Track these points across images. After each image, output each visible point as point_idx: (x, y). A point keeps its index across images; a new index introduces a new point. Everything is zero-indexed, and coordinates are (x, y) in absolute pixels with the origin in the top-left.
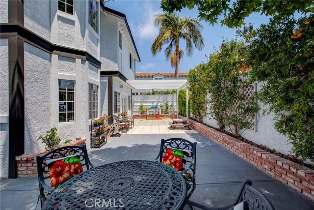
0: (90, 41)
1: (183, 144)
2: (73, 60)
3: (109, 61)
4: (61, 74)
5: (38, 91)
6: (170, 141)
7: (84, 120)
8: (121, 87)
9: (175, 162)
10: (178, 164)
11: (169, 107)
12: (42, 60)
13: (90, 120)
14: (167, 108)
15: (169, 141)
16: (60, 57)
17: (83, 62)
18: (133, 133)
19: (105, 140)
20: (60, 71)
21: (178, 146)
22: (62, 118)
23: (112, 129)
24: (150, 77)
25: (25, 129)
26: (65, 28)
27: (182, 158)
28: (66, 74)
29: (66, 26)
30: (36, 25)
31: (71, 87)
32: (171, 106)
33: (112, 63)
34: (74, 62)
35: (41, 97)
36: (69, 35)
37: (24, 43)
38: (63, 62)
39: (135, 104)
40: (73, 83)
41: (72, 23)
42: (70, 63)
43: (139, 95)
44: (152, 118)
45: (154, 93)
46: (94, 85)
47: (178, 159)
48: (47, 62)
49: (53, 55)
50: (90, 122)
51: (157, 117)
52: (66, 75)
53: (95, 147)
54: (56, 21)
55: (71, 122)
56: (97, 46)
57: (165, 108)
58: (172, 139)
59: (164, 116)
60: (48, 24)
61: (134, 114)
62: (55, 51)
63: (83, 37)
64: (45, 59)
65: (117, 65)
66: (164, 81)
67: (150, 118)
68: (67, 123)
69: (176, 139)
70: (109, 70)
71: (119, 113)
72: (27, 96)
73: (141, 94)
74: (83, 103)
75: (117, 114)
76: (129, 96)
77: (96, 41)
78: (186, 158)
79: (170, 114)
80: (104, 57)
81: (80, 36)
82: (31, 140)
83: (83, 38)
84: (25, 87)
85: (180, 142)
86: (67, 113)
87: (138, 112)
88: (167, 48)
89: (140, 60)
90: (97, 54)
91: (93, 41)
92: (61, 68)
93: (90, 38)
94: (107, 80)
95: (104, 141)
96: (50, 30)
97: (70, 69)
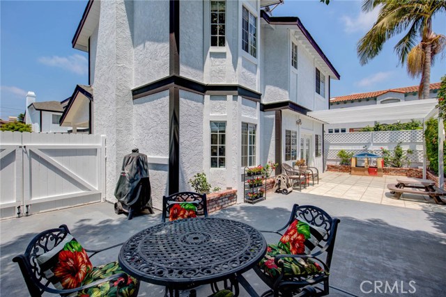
0: (244, 70)
1: (321, 218)
2: (224, 97)
3: (277, 88)
4: (213, 115)
5: (191, 135)
6: (305, 209)
7: (236, 166)
8: (299, 122)
9: (295, 241)
10: (297, 245)
11: (404, 155)
12: (196, 103)
13: (243, 168)
14: (399, 155)
15: (303, 209)
16: (212, 97)
17: (235, 98)
18: (311, 193)
19: (264, 196)
20: (212, 112)
21: (314, 219)
22: (214, 163)
23: (277, 182)
24: (372, 99)
25: (180, 171)
26: (217, 63)
27: (306, 237)
28: (218, 114)
29: (218, 61)
30: (190, 70)
31: (222, 129)
32: (409, 152)
33: (281, 91)
34: (226, 100)
35: (194, 141)
36: (220, 71)
37: (180, 90)
38: (214, 102)
39: (331, 148)
40: (223, 124)
41: (223, 55)
42: (221, 101)
43: (347, 132)
44: (362, 173)
45: (377, 128)
46: (250, 124)
47: (300, 237)
48: (200, 104)
49: (206, 96)
50: (243, 170)
51: (372, 171)
52: (218, 116)
53: (249, 202)
54: (208, 60)
55: (222, 169)
56: (255, 73)
57: (392, 155)
58: (307, 207)
59: (390, 170)
60: (201, 65)
61: (328, 163)
62: (207, 92)
63: (235, 67)
64: (198, 102)
65: (287, 93)
66: (403, 103)
67: (357, 172)
68: (218, 169)
69: (313, 208)
70: (277, 101)
71: (294, 161)
72: (181, 140)
73: (351, 130)
74: (235, 147)
75: (290, 163)
76: (317, 136)
77: (254, 67)
78: (313, 239)
79: (405, 167)
80: (271, 85)
81: (232, 68)
82: (184, 182)
83: (235, 69)
84: (180, 132)
85: (316, 214)
86: (218, 158)
87: (336, 161)
88: (404, 40)
89: (338, 76)
90: (255, 84)
91: (249, 70)
92: (213, 109)
93: (244, 66)
94: (274, 116)
95: (261, 196)
96: (203, 70)
97: (222, 108)
